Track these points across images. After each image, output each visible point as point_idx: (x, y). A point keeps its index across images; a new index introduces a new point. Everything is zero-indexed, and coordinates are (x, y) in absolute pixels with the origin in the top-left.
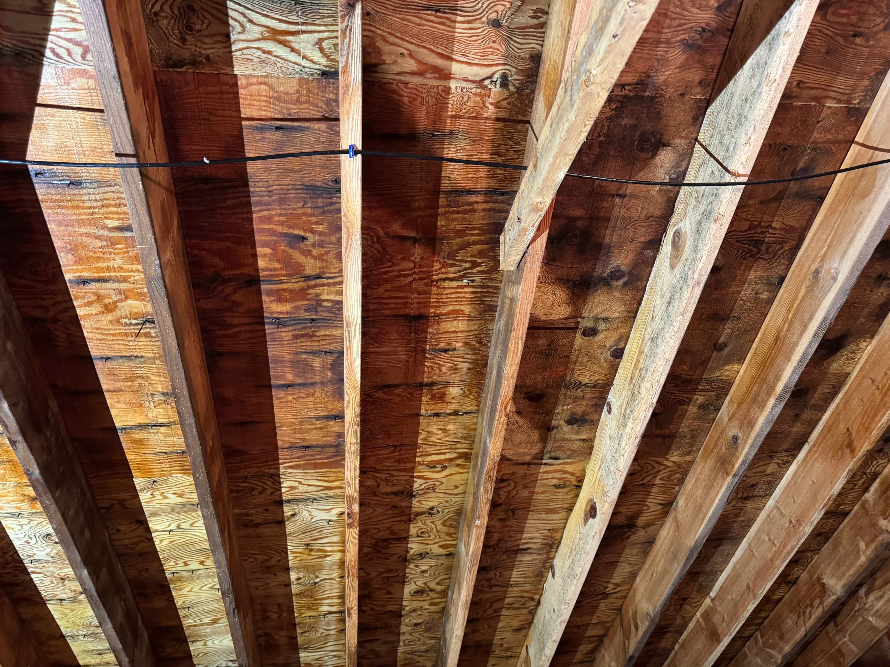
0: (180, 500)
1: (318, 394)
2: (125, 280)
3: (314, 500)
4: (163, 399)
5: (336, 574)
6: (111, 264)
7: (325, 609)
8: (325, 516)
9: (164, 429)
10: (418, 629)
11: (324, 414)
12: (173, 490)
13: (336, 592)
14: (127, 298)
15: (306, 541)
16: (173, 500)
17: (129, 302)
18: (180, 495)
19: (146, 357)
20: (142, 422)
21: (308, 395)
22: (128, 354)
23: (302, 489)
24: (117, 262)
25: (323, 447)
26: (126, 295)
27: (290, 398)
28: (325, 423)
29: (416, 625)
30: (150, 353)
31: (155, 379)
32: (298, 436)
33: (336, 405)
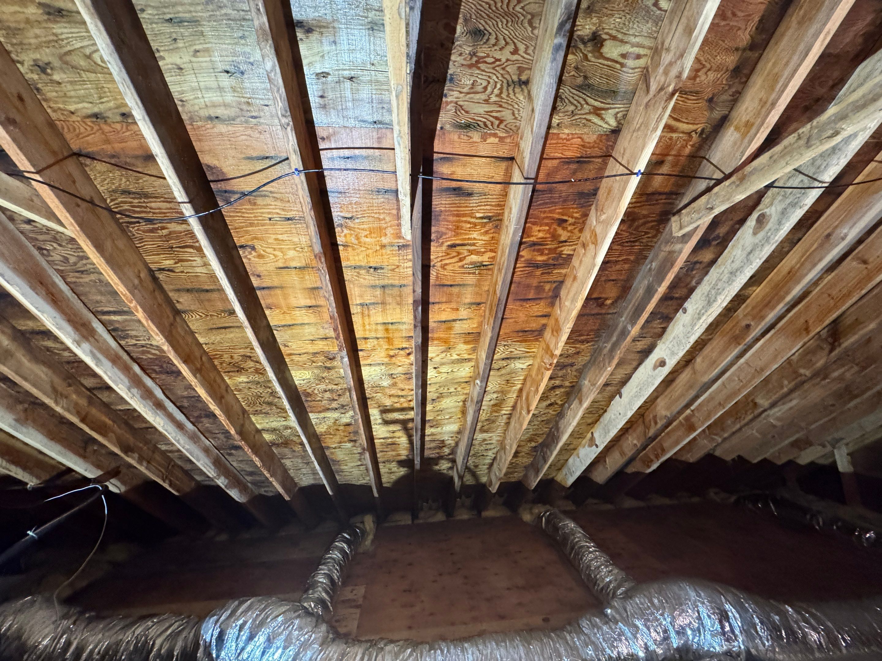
0: (458, 357)
1: (542, 304)
2: (474, 245)
3: (519, 358)
4: (468, 306)
5: (515, 396)
6: (470, 236)
7: (504, 412)
8: (522, 366)
9: (465, 322)
10: (543, 423)
11: (540, 314)
12: (457, 352)
13: (511, 404)
14: (472, 254)
15: (508, 379)
16: (455, 357)
17: (472, 256)
18: (458, 355)
19: (469, 285)
20: (454, 318)
21: (537, 304)
22: (461, 283)
23: (516, 352)
24: (475, 235)
25: (533, 331)
26: (471, 252)
27: (528, 306)
28: (539, 319)
29: (543, 421)
30: (471, 283)
31: (469, 296)
32: (524, 326)
33: (548, 310)
